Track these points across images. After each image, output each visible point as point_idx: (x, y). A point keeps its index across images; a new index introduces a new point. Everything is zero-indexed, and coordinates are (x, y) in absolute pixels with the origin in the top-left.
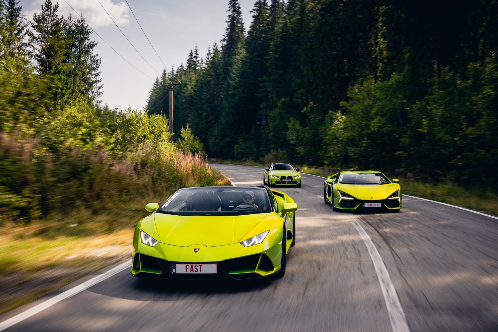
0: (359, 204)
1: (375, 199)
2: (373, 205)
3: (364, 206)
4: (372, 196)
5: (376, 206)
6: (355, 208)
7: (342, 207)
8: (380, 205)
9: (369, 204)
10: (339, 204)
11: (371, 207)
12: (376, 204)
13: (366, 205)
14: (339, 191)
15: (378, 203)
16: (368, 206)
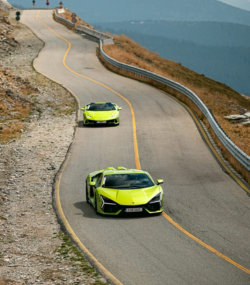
0: (121, 209)
1: (136, 204)
2: (134, 210)
3: (125, 211)
4: (134, 201)
5: (137, 211)
6: (117, 213)
7: (105, 212)
8: (141, 209)
9: (131, 209)
10: (102, 209)
11: (133, 211)
12: (138, 208)
13: (128, 210)
14: (102, 196)
15: (139, 208)
16: (130, 211)
